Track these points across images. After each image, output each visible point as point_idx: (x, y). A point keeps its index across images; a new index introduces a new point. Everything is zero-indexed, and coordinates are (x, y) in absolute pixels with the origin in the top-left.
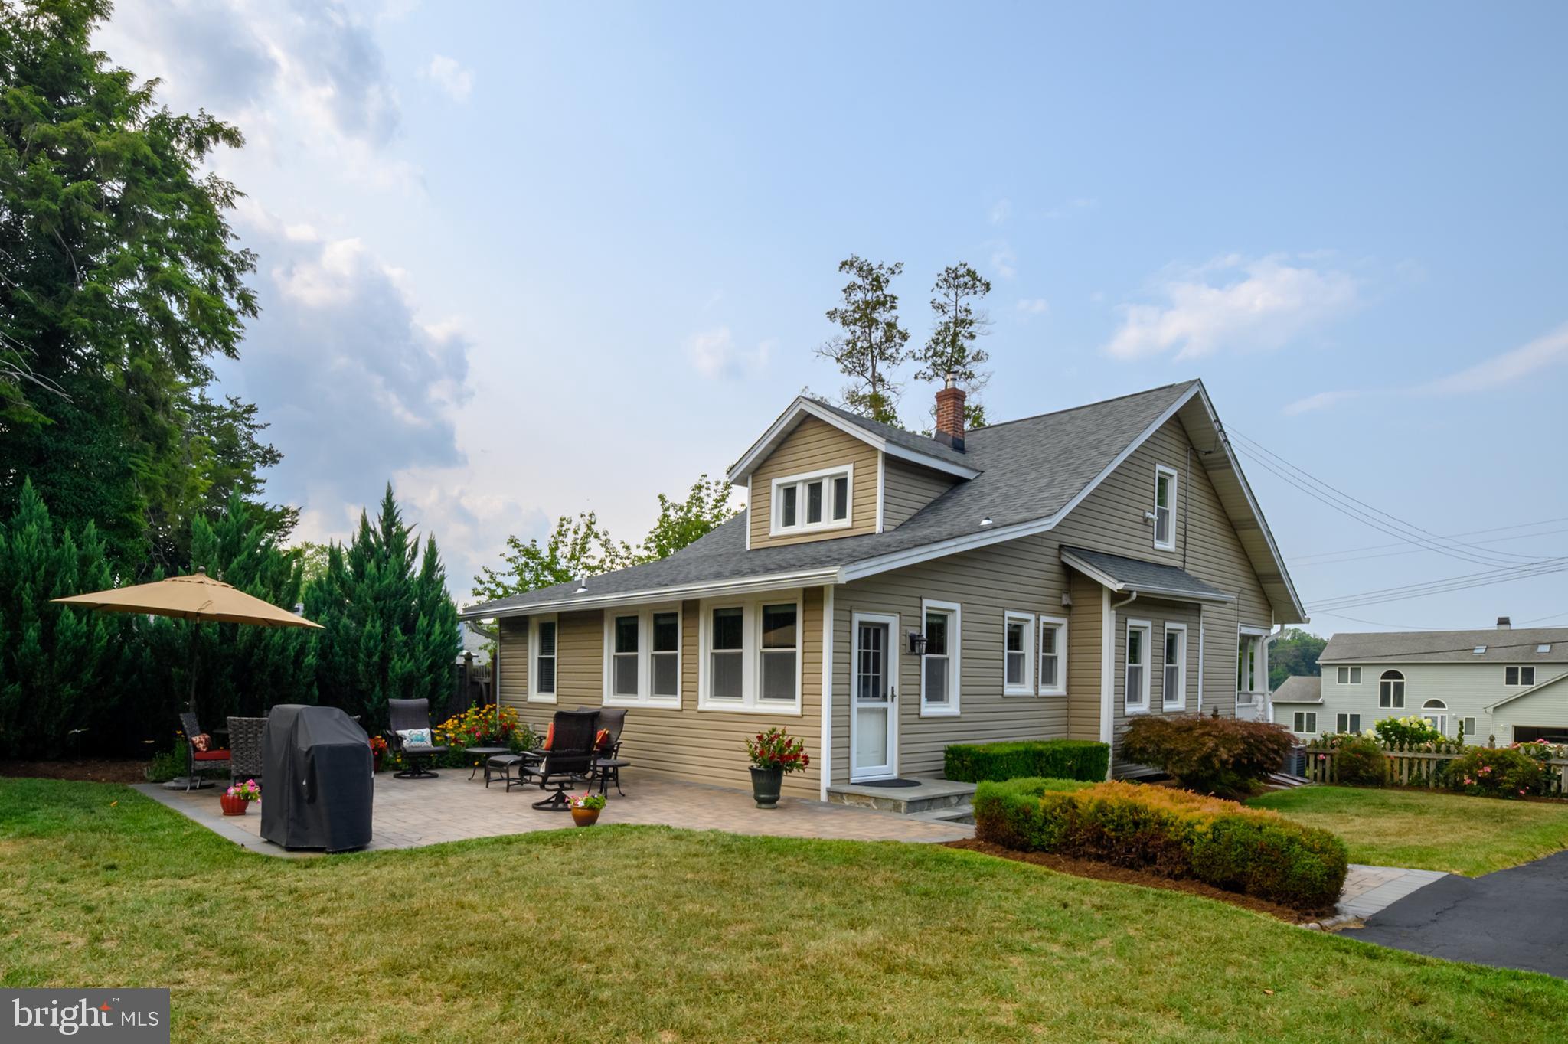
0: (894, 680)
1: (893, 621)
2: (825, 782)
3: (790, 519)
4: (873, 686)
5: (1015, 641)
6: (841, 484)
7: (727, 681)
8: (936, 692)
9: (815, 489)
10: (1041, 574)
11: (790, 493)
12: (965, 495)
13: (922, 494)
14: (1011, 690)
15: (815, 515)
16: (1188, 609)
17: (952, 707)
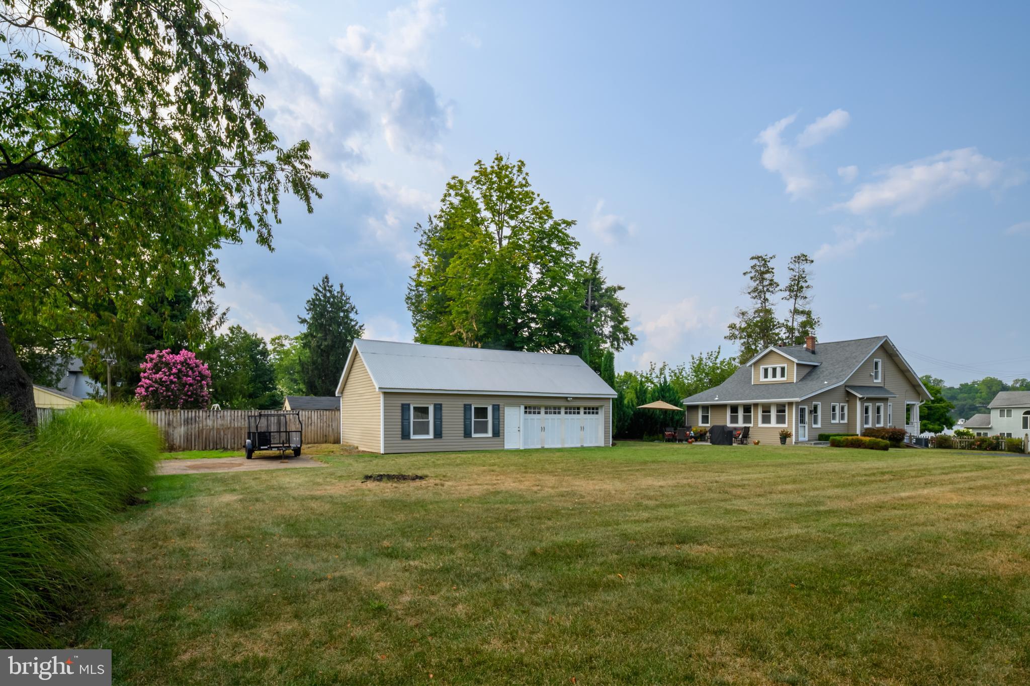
0: (807, 420)
1: (806, 407)
2: (794, 440)
3: (766, 376)
4: (802, 421)
5: (834, 409)
6: (783, 369)
7: (766, 419)
8: (816, 422)
9: (774, 370)
10: (841, 394)
11: (766, 370)
12: (818, 371)
13: (806, 371)
14: (833, 422)
15: (774, 376)
16: (885, 400)
17: (819, 426)
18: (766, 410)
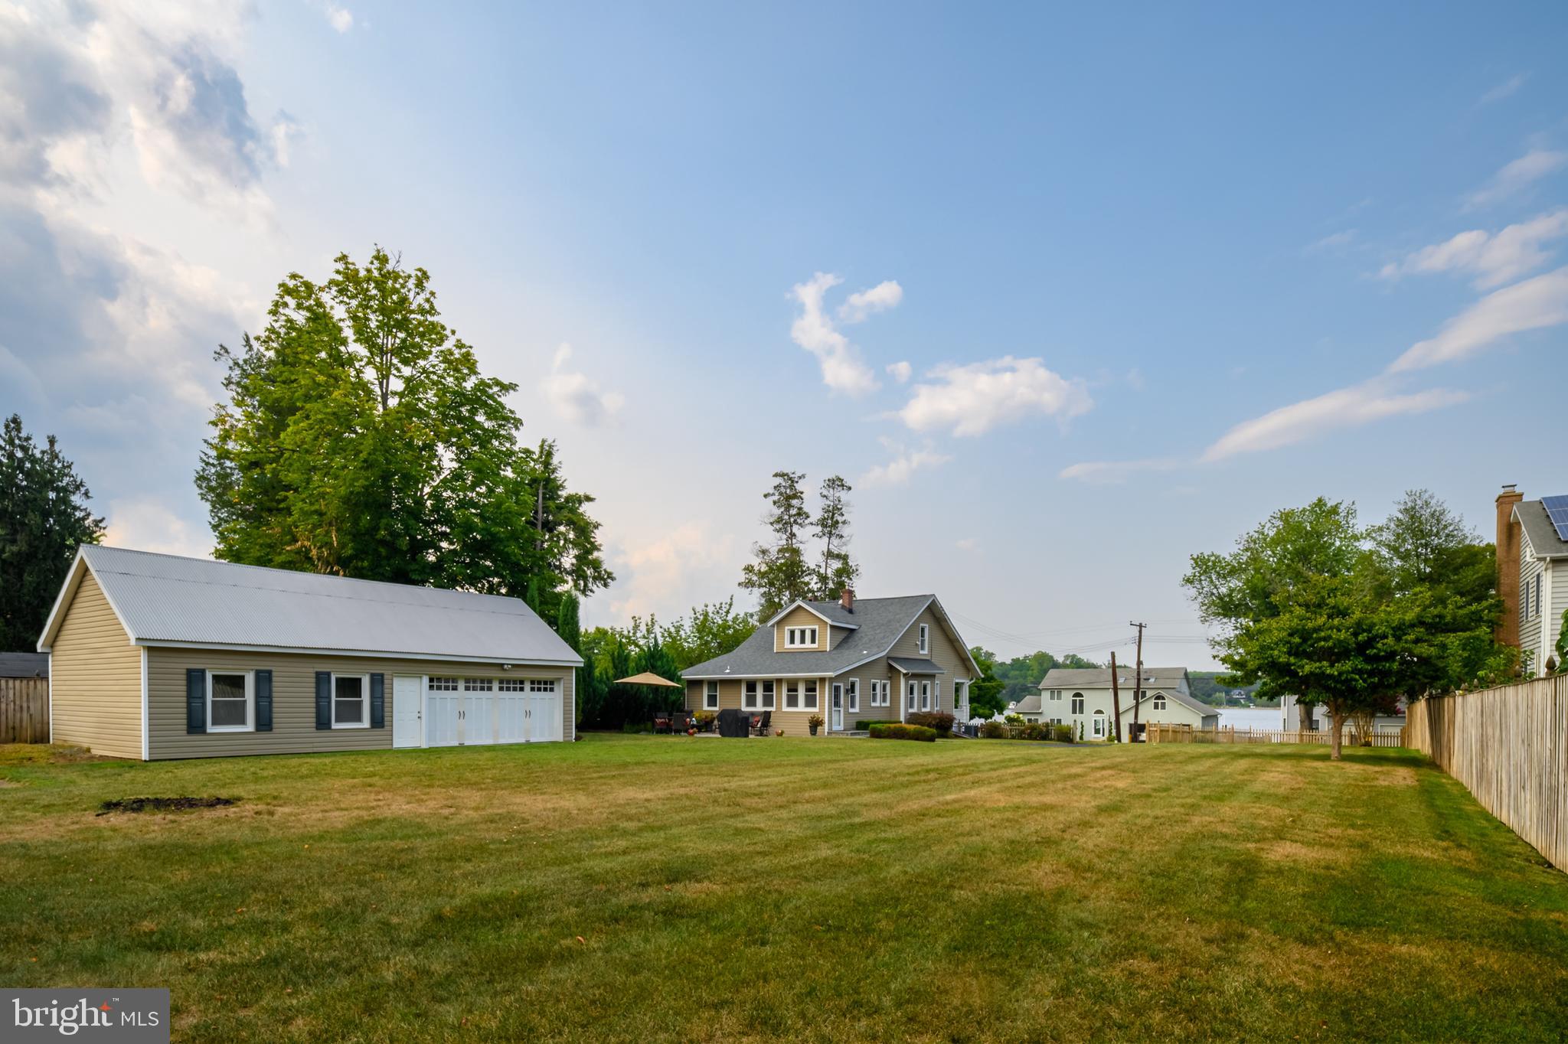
0: (842, 702)
1: (842, 685)
2: (826, 730)
3: (792, 641)
4: (837, 704)
5: (874, 689)
6: (813, 632)
7: (792, 701)
8: (853, 706)
9: (803, 632)
10: (882, 668)
11: (792, 633)
12: (856, 636)
13: (841, 636)
14: (873, 704)
15: (803, 641)
16: (932, 677)
17: (856, 710)
18: (793, 688)
